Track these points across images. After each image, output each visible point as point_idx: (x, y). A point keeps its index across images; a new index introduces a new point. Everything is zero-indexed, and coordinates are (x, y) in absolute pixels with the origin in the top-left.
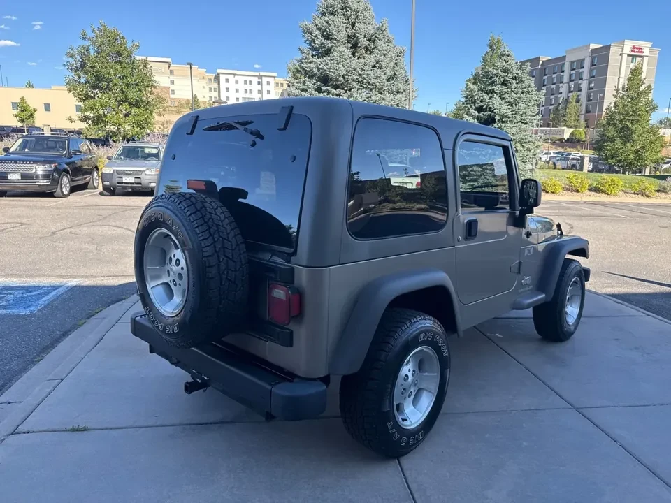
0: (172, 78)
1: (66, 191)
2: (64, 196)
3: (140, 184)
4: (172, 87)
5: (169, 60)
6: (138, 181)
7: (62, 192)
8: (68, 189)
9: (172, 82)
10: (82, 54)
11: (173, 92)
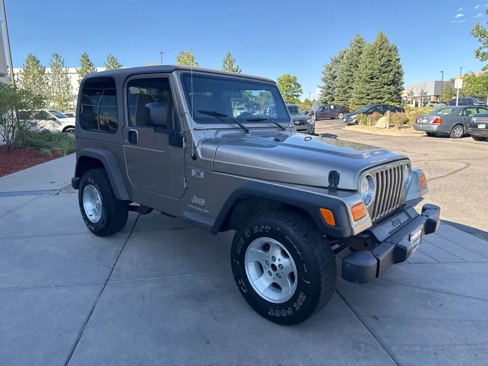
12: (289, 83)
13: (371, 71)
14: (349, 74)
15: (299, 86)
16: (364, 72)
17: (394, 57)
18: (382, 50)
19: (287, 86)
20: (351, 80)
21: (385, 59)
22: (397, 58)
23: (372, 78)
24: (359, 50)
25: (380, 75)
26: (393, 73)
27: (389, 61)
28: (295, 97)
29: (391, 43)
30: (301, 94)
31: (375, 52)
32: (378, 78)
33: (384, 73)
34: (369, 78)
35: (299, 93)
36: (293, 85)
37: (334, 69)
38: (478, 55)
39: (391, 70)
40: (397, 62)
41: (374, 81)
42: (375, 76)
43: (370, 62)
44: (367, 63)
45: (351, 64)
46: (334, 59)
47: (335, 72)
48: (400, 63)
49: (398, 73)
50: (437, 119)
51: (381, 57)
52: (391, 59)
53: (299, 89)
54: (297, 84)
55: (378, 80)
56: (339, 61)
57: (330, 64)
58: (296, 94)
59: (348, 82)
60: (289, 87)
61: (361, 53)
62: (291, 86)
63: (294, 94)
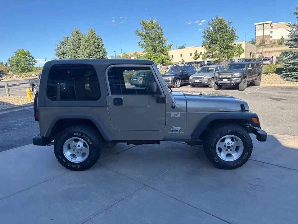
0: (272, 30)
1: (178, 86)
2: (177, 87)
3: (201, 82)
4: (271, 35)
5: (271, 22)
6: (200, 81)
7: (176, 86)
8: (179, 85)
9: (272, 32)
10: (208, 31)
11: (271, 37)
12: (25, 56)
13: (90, 51)
14: (75, 52)
15: (33, 58)
16: (85, 51)
17: (101, 43)
18: (93, 38)
19: (23, 58)
20: (77, 56)
21: (96, 44)
22: (102, 44)
23: (90, 55)
24: (79, 37)
25: (95, 53)
26: (101, 52)
27: (98, 45)
28: (31, 65)
29: (97, 35)
30: (35, 63)
31: (90, 40)
32: (94, 55)
33: (97, 52)
34: (89, 55)
35: (34, 63)
36: (28, 57)
37: (63, 48)
38: (139, 45)
39: (100, 51)
40: (103, 46)
41: (92, 56)
42: (92, 54)
43: (88, 45)
44: (86, 45)
45: (75, 46)
46: (62, 42)
47: (64, 50)
48: (104, 47)
49: (104, 52)
50: (141, 78)
51: (94, 43)
52: (99, 44)
53: (34, 60)
54: (31, 56)
55: (94, 56)
56: (65, 43)
57: (59, 45)
58: (32, 63)
59: (75, 57)
60: (25, 59)
61: (80, 39)
62: (26, 58)
63: (30, 63)
